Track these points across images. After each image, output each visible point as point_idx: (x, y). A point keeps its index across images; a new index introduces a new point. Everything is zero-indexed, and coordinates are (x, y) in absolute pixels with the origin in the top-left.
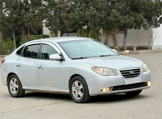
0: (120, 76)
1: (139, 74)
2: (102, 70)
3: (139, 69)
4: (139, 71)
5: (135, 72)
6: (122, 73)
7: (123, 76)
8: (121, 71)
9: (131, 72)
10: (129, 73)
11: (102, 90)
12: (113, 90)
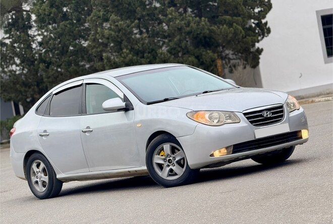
0: (244, 123)
1: (282, 116)
2: (207, 116)
3: (282, 107)
4: (282, 111)
5: (273, 113)
6: (248, 118)
7: (251, 122)
8: (245, 114)
9: (265, 114)
10: (261, 116)
11: (212, 155)
12: (234, 152)
